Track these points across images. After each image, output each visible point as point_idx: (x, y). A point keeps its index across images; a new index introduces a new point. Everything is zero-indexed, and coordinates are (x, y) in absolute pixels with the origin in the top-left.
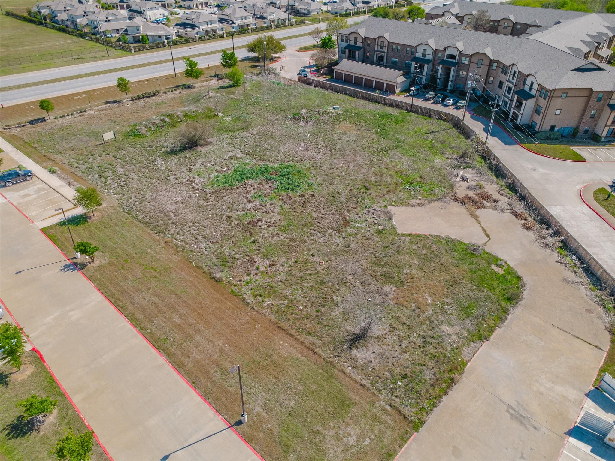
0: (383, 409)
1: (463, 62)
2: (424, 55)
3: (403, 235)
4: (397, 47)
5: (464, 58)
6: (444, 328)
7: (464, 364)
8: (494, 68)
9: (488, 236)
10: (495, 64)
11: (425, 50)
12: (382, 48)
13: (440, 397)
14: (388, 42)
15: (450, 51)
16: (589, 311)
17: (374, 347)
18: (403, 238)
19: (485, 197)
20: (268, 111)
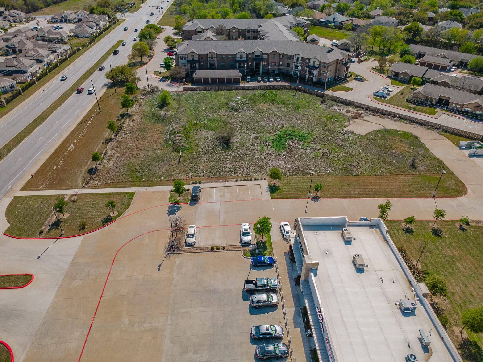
1: (264, 58)
2: (241, 58)
4: (222, 56)
5: (264, 56)
7: (436, 157)
8: (281, 58)
10: (281, 56)
11: (241, 55)
12: (212, 58)
13: (446, 166)
14: (217, 54)
15: (256, 54)
16: (430, 132)
17: (419, 165)
19: (357, 113)
20: (212, 111)
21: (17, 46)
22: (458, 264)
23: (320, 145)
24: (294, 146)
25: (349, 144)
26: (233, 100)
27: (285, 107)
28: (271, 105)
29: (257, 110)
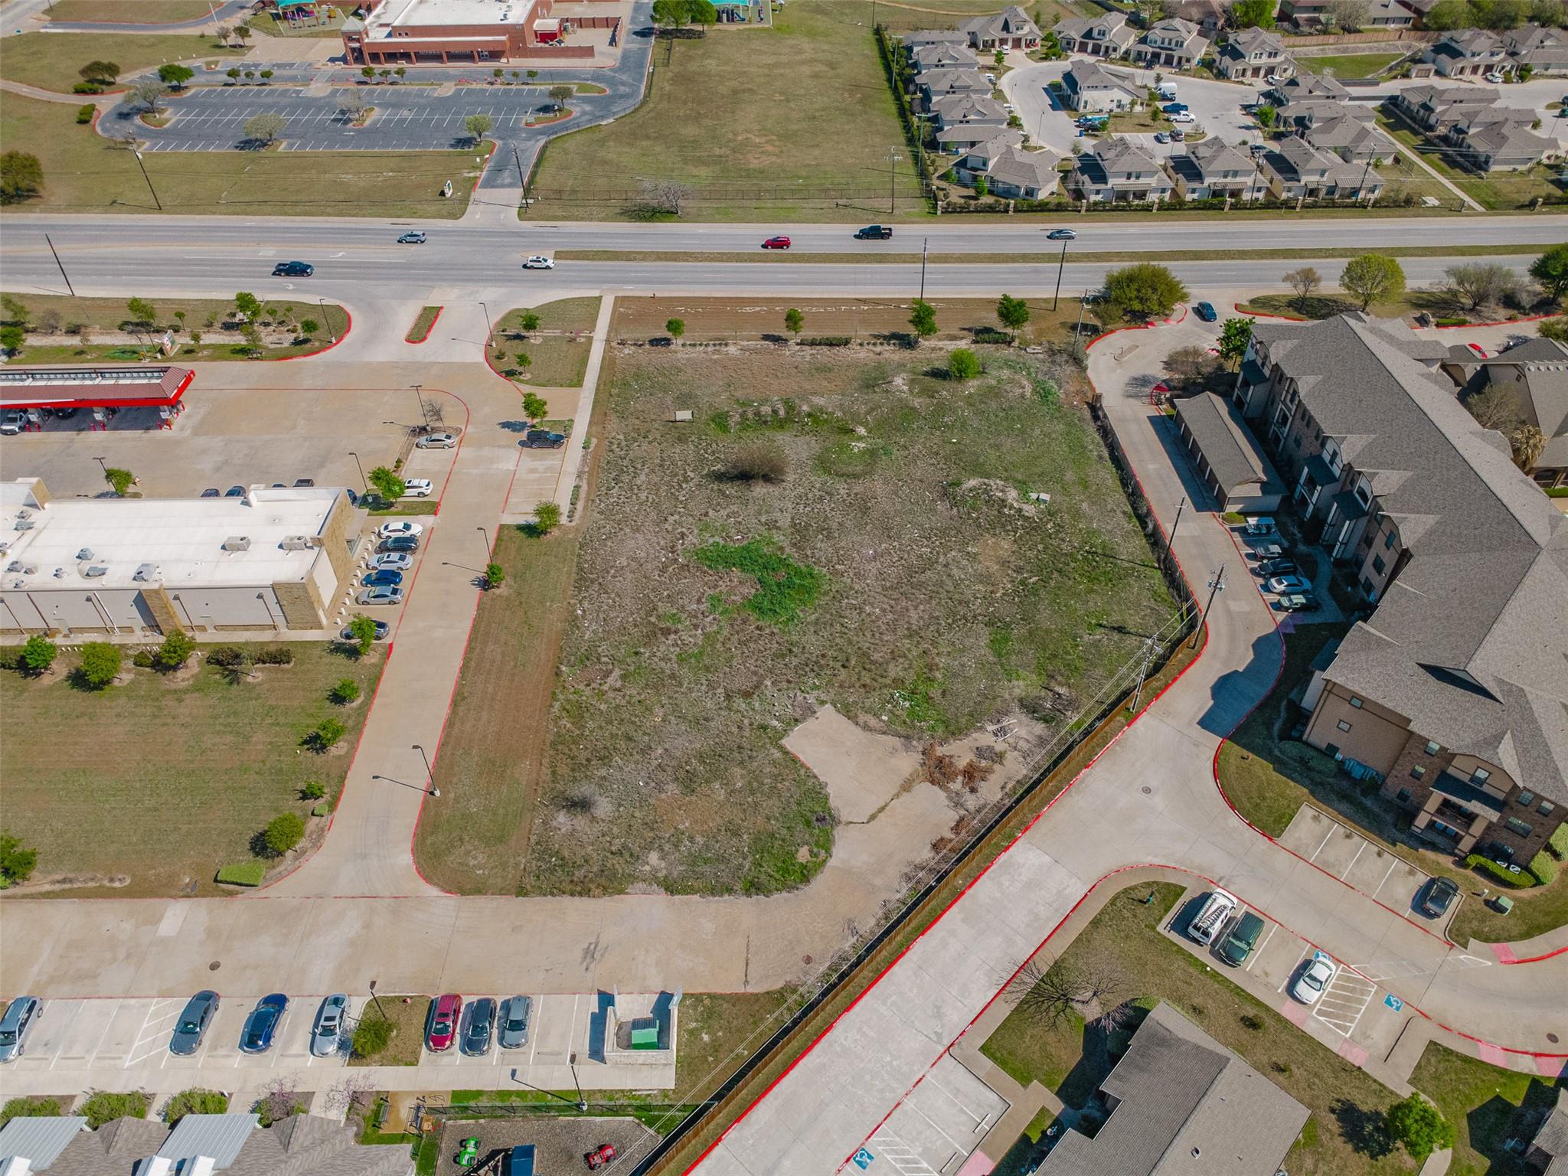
0: (517, 864)
2: (1332, 461)
3: (782, 749)
4: (1308, 418)
6: (654, 857)
7: (621, 892)
9: (873, 817)
11: (1335, 454)
12: (1292, 401)
13: (564, 893)
14: (1300, 399)
15: (1363, 484)
16: (808, 959)
17: (581, 822)
18: (774, 751)
19: (971, 775)
20: (937, 454)
21: (1315, 126)
22: (229, 738)
23: (725, 633)
24: (721, 583)
25: (728, 697)
26: (1023, 486)
27: (992, 592)
28: (1004, 563)
29: (953, 533)
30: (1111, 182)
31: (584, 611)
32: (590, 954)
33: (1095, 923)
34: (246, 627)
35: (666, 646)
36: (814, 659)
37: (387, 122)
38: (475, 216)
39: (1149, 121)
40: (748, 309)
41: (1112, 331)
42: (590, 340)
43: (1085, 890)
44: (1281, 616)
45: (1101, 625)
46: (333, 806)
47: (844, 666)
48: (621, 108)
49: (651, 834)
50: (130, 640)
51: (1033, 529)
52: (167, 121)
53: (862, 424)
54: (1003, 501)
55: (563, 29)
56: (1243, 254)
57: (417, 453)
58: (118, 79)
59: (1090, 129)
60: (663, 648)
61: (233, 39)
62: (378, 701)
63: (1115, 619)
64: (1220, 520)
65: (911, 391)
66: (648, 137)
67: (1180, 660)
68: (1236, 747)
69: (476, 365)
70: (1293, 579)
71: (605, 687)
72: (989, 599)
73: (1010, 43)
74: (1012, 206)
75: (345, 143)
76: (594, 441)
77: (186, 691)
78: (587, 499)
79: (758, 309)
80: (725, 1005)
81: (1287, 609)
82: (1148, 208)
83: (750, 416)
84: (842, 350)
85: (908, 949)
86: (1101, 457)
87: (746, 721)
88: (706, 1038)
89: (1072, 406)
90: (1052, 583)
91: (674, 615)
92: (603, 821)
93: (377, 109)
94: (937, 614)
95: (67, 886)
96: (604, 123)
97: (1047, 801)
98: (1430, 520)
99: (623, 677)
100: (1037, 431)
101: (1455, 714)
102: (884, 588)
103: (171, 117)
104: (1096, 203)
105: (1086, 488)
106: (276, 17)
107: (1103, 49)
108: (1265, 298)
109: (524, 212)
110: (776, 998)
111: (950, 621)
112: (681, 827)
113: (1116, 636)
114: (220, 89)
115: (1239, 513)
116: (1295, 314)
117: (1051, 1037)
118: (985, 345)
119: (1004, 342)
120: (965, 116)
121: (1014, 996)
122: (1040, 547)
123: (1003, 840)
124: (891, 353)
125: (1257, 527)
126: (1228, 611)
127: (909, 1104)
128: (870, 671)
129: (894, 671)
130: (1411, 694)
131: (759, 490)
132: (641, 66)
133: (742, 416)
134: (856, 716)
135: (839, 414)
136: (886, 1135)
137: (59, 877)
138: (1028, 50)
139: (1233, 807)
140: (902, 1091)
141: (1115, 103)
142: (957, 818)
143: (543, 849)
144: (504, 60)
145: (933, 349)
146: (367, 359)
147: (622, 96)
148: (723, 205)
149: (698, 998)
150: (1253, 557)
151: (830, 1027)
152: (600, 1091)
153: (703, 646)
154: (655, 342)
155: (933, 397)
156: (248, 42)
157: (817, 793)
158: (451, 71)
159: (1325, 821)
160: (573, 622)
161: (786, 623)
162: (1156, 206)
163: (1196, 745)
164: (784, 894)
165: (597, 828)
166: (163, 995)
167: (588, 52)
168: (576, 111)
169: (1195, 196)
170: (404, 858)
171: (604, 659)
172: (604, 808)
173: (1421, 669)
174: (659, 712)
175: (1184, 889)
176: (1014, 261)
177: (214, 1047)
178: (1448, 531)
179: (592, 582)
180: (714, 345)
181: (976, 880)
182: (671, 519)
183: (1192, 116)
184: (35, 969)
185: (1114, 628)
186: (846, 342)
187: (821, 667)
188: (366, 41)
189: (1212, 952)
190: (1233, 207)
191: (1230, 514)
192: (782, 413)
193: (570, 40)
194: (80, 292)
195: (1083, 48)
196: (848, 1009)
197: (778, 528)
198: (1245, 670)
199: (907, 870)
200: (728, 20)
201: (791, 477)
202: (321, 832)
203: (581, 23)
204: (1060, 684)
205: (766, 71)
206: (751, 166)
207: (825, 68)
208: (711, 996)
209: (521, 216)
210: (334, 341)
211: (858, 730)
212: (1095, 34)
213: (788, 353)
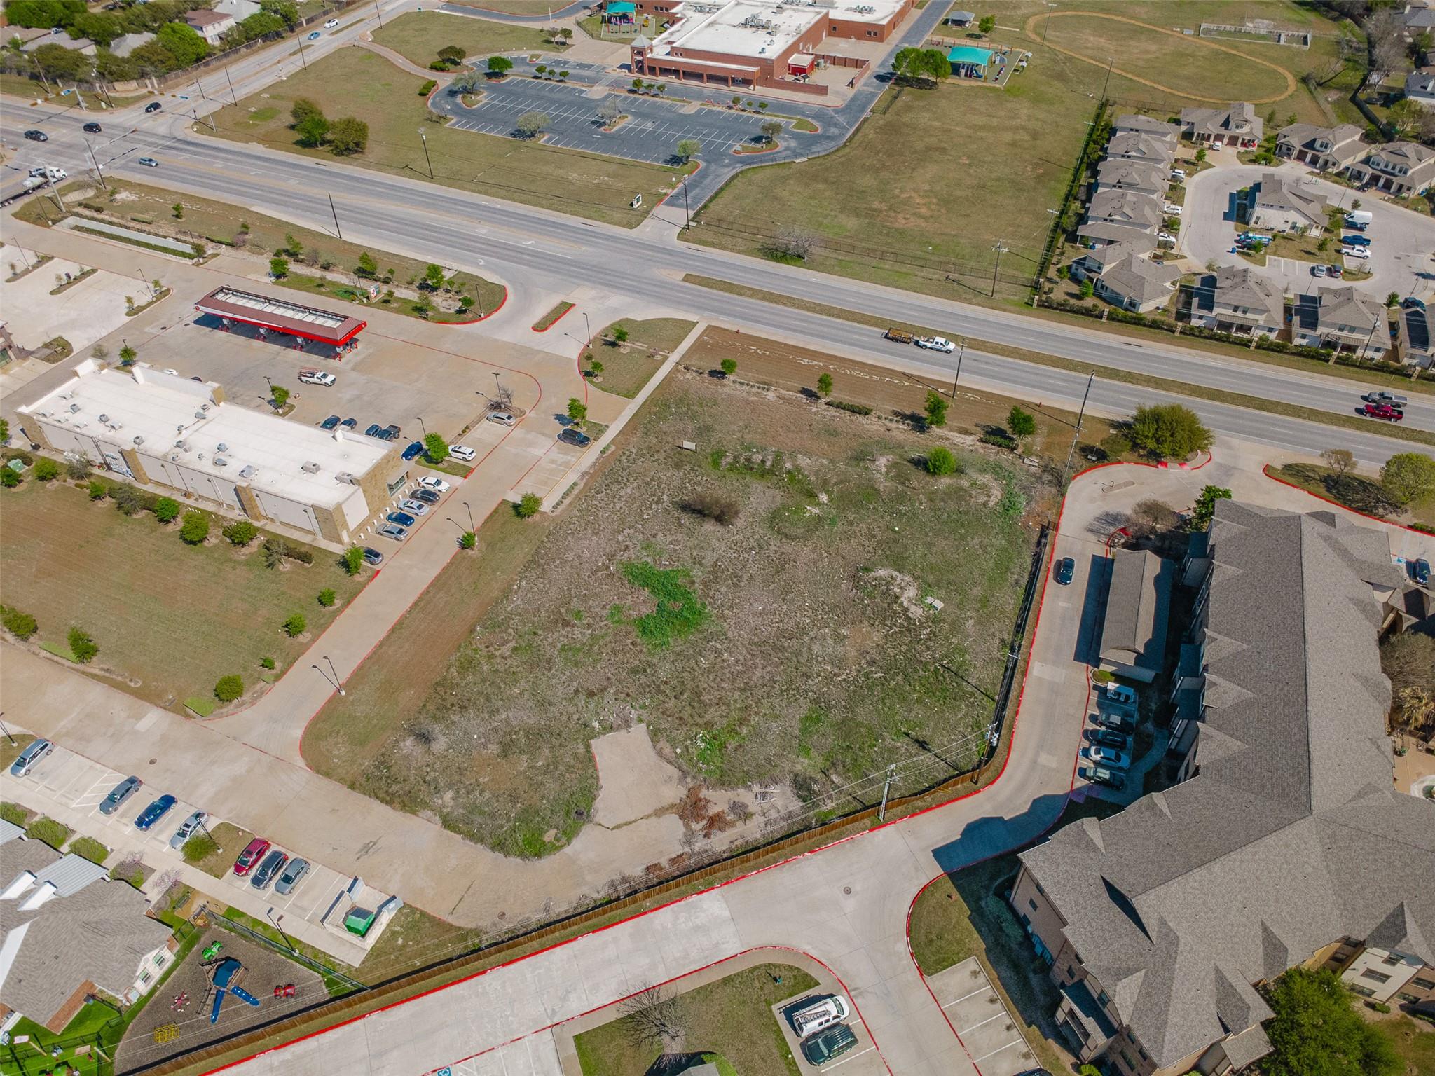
0: (361, 765)
3: (588, 747)
6: (449, 795)
9: (618, 827)
13: (378, 798)
16: (502, 915)
19: (716, 822)
20: (874, 536)
22: (246, 606)
23: (607, 639)
24: (629, 597)
25: (577, 692)
26: (926, 588)
27: (835, 675)
28: (863, 653)
29: (839, 612)
30: (1216, 310)
31: (519, 588)
32: (367, 848)
33: (727, 981)
34: (297, 528)
35: (559, 637)
36: (657, 683)
37: (632, 129)
38: (647, 230)
39: (1315, 251)
40: (806, 362)
41: (1119, 462)
42: (666, 358)
43: (738, 951)
44: (1081, 783)
45: (908, 735)
46: (278, 678)
47: (675, 697)
48: (819, 149)
49: (457, 778)
50: (230, 515)
51: (909, 630)
52: (478, 102)
53: (827, 492)
54: (897, 597)
55: (813, 66)
56: (1313, 415)
57: (485, 424)
58: (465, 61)
59: (1247, 247)
60: (556, 635)
61: (559, 38)
62: (348, 611)
63: (924, 734)
64: (1090, 675)
65: (887, 473)
66: (826, 181)
67: (957, 790)
68: (950, 884)
69: (569, 360)
70: (1112, 753)
71: (497, 653)
72: (828, 680)
73: (1226, 140)
74: (1106, 313)
75: (589, 144)
76: (613, 448)
77: (240, 563)
78: (577, 496)
79: (815, 363)
80: (427, 924)
81: (1090, 779)
82: (1246, 344)
83: (742, 460)
84: (860, 418)
85: (575, 939)
86: (1017, 582)
87: (575, 717)
88: (400, 941)
89: (1026, 525)
90: (892, 684)
91: (580, 612)
92: (434, 755)
93: (630, 118)
94: (778, 678)
95: (107, 675)
96: (797, 161)
97: (759, 868)
98: (1236, 746)
99: (515, 649)
100: (977, 540)
101: (1107, 935)
102: (751, 643)
103: (482, 100)
104: (1192, 328)
105: (984, 606)
106: (603, 20)
107: (1321, 162)
108: (1304, 466)
109: (685, 233)
110: (464, 935)
111: (784, 688)
112: (481, 780)
113: (915, 749)
114: (529, 80)
115: (1112, 674)
116: (1323, 491)
117: (629, 1052)
118: (990, 446)
119: (1007, 447)
120: (1110, 216)
121: (627, 1008)
122: (904, 648)
123: (702, 885)
124: (901, 432)
125: (1118, 693)
126: (1035, 762)
127: (499, 1053)
128: (693, 707)
129: (712, 714)
130: (1081, 901)
131: (709, 527)
132: (862, 110)
133: (735, 458)
134: (658, 741)
135: (813, 478)
136: (469, 1066)
137: (106, 667)
138: (1242, 149)
139: (908, 935)
140: (501, 1041)
141: (1290, 224)
142: (681, 852)
143: (383, 761)
144: (752, 87)
145: (941, 438)
146: (497, 337)
147: (828, 138)
148: (847, 259)
149: (413, 910)
150: (1094, 718)
151: (484, 972)
152: (313, 947)
153: (584, 644)
154: (713, 373)
155: (903, 484)
156: (569, 41)
157: (589, 790)
158: (706, 92)
159: (982, 979)
160: (506, 594)
161: (656, 646)
162: (1254, 344)
163: (917, 870)
164: (518, 860)
165: (429, 759)
166: (118, 769)
167: (822, 90)
168: (782, 145)
169: (1304, 342)
170: (298, 733)
171: (511, 631)
172: (440, 745)
173: (1102, 883)
174: (522, 685)
175: (817, 984)
176: (1073, 370)
177: (122, 816)
178: (1244, 763)
179: (539, 567)
180: (759, 388)
181: (661, 907)
182: (627, 532)
183: (1368, 253)
184: (62, 723)
185: (917, 741)
186: (866, 412)
187: (659, 691)
188: (649, 56)
189: (802, 1045)
190: (1339, 361)
191: (1103, 672)
192: (768, 464)
193: (816, 78)
194: (345, 237)
195: (1301, 157)
196: (504, 965)
197: (701, 564)
198: (1010, 820)
199: (614, 877)
200: (966, 75)
201: (740, 522)
202: (263, 693)
203: (834, 61)
204: (838, 774)
205: (970, 132)
206: (896, 225)
207: (1027, 137)
208: (422, 914)
209: (679, 238)
210: (483, 315)
211: (652, 754)
212: (1317, 145)
213: (814, 410)
